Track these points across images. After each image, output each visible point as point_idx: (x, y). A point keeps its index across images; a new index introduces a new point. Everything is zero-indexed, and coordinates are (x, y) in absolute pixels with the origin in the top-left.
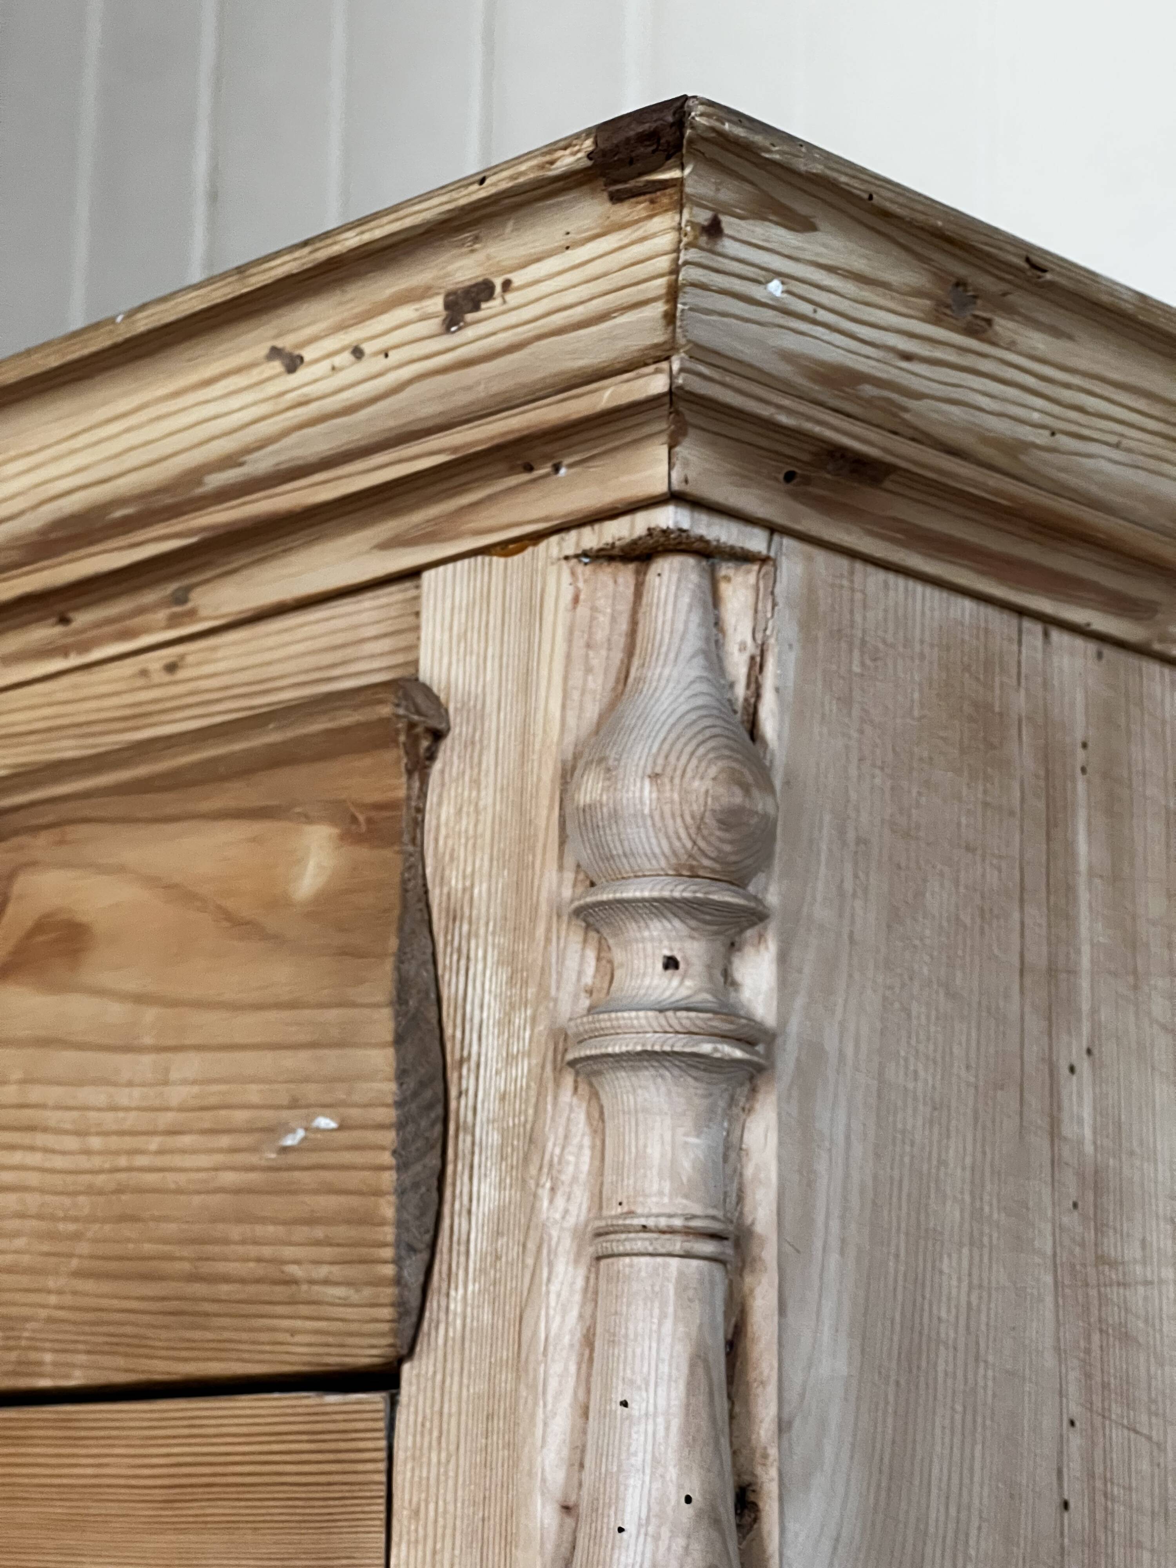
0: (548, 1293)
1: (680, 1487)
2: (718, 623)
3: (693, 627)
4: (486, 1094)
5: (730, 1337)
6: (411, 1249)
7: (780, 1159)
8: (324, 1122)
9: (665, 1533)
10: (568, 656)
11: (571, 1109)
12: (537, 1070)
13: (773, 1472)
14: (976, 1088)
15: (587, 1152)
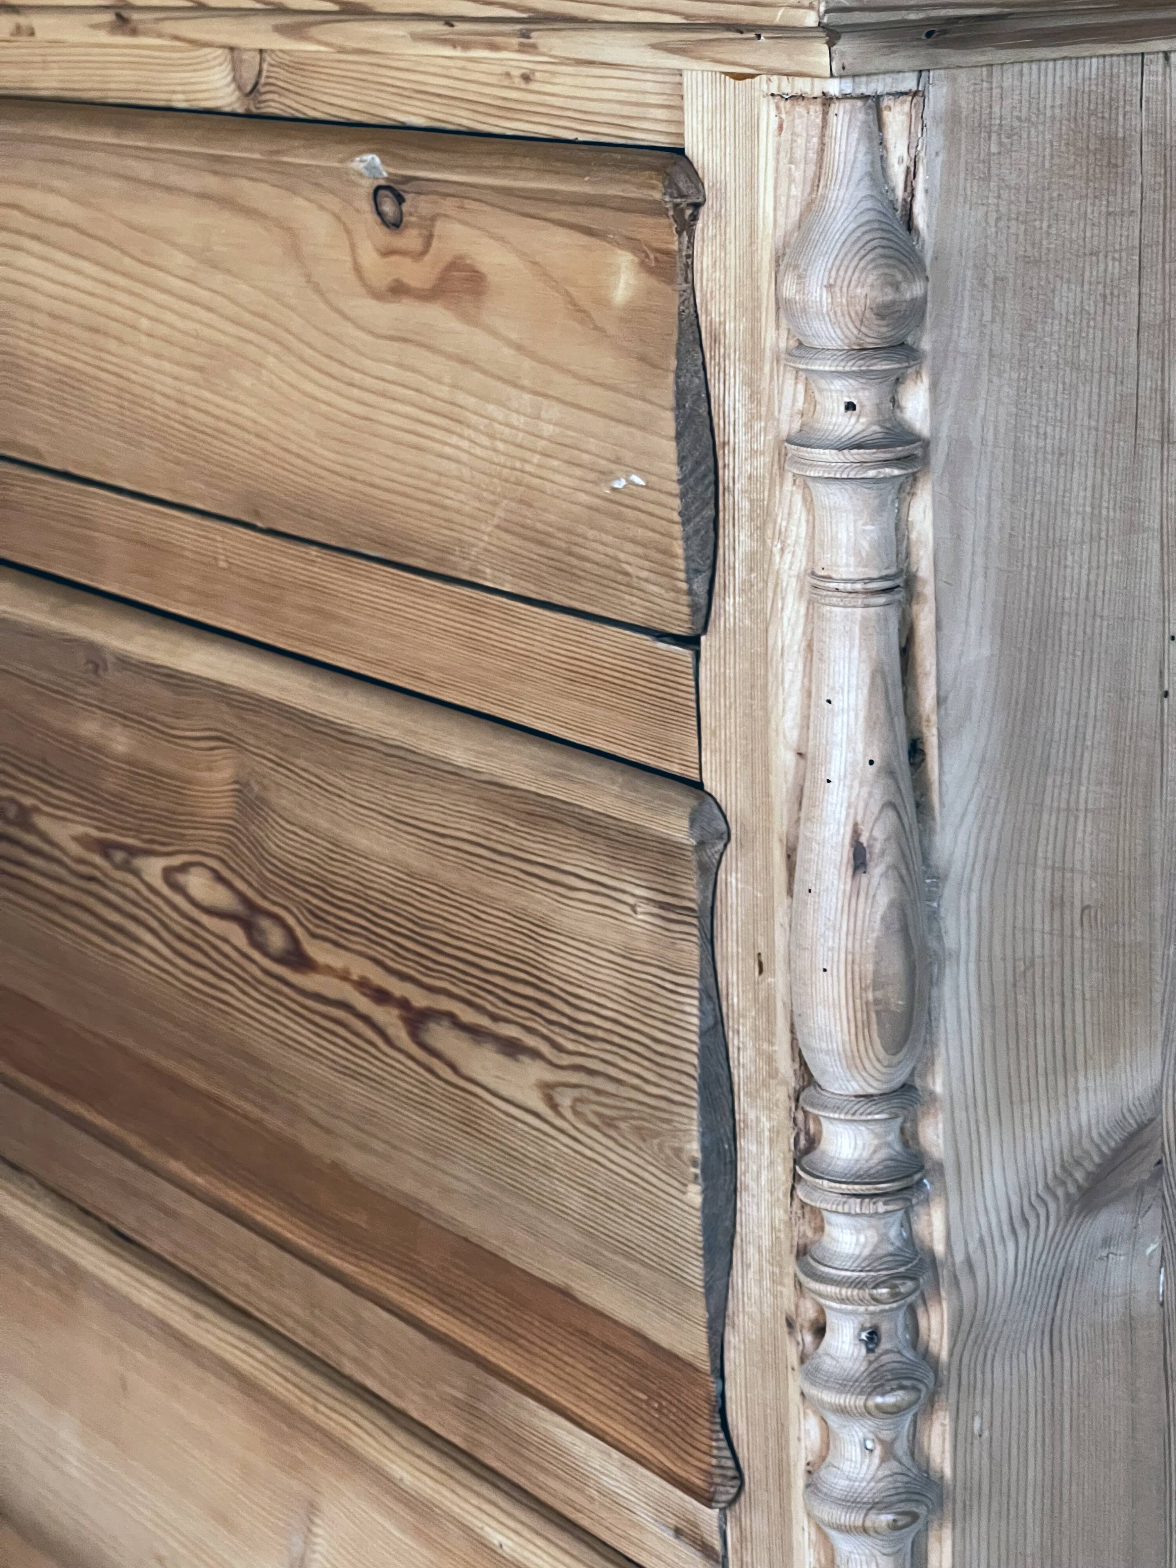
0: (782, 618)
1: (865, 755)
2: (882, 143)
3: (861, 156)
4: (740, 473)
5: (903, 645)
6: (697, 571)
7: (935, 526)
8: (637, 479)
9: (856, 784)
10: (777, 170)
11: (792, 495)
12: (769, 466)
13: (934, 731)
14: (1097, 429)
15: (804, 524)
